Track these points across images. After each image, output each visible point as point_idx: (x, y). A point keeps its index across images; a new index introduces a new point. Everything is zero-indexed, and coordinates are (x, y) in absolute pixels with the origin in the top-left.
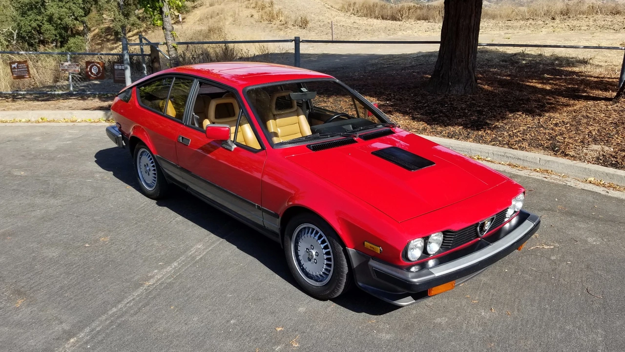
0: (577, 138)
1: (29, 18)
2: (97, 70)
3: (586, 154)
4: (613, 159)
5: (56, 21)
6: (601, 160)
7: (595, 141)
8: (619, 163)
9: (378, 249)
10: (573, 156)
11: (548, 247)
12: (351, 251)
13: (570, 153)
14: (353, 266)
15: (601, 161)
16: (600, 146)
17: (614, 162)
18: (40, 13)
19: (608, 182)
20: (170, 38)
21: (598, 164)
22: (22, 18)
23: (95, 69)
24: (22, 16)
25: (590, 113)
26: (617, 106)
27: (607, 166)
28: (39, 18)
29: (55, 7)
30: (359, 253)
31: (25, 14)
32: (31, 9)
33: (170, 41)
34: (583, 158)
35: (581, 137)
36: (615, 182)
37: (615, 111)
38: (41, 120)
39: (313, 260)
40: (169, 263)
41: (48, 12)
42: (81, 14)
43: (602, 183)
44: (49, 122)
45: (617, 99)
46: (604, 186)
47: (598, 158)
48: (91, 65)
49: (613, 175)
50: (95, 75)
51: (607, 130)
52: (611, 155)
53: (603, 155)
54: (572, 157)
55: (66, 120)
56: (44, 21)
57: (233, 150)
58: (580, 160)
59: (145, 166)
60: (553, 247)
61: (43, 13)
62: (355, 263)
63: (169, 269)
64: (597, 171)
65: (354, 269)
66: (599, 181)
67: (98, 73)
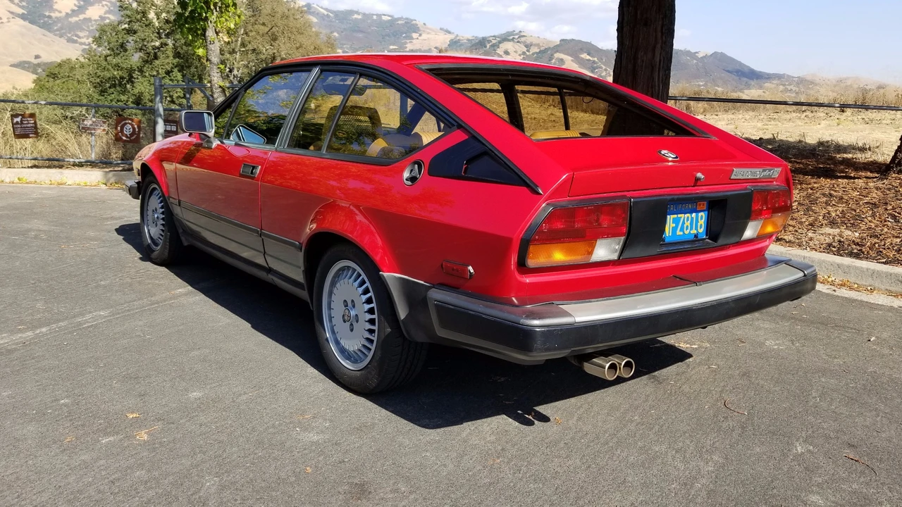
0: (803, 220)
1: (110, 98)
2: (131, 130)
3: (811, 239)
4: (854, 246)
5: (145, 103)
6: (834, 247)
7: (833, 223)
8: (863, 253)
10: (790, 242)
11: (688, 346)
13: (786, 237)
15: (834, 249)
16: (838, 230)
17: (855, 251)
18: (124, 92)
19: (841, 279)
20: (215, 74)
21: (828, 253)
22: (101, 98)
23: (128, 128)
24: (101, 95)
25: (835, 191)
26: (884, 184)
27: (841, 256)
28: (123, 98)
29: (145, 84)
31: (104, 92)
32: (114, 86)
33: (215, 79)
34: (804, 243)
35: (810, 219)
36: (852, 280)
37: (877, 188)
38: (18, 181)
40: (34, 328)
41: (136, 91)
42: (179, 94)
43: (830, 280)
44: (27, 183)
45: (885, 175)
46: (832, 284)
47: (830, 245)
48: (123, 122)
49: (849, 267)
50: (126, 136)
51: (858, 211)
52: (853, 241)
53: (840, 241)
54: (786, 242)
55: (53, 182)
56: (129, 103)
58: (800, 246)
60: (696, 346)
61: (129, 92)
63: (30, 334)
64: (824, 261)
66: (826, 277)
67: (132, 135)
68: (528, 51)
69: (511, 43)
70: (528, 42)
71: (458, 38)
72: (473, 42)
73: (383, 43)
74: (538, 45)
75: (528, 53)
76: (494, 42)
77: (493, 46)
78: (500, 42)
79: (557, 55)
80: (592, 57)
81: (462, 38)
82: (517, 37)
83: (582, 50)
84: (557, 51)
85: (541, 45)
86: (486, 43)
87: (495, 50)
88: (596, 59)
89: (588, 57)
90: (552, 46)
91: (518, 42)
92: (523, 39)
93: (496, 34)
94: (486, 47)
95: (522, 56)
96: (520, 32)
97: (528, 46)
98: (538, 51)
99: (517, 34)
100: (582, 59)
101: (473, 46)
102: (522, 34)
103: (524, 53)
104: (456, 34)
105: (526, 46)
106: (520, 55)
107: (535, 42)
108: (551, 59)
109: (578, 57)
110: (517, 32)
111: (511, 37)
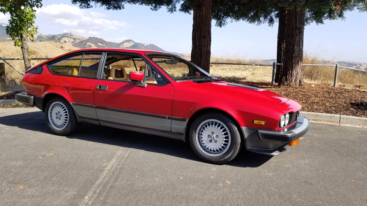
9: (263, 123)
11: (301, 138)
12: (244, 128)
14: (245, 137)
20: (26, 54)
30: (249, 129)
33: (26, 56)
39: (213, 141)
57: (146, 86)
59: (56, 114)
62: (246, 135)
65: (246, 139)
68: (75, 41)
69: (67, 38)
70: (75, 38)
71: (41, 35)
72: (49, 37)
73: (3, 37)
74: (79, 39)
75: (75, 42)
76: (59, 37)
77: (59, 39)
78: (62, 37)
79: (88, 43)
80: (103, 45)
81: (43, 35)
82: (69, 35)
83: (98, 42)
84: (88, 42)
85: (80, 39)
86: (55, 37)
87: (60, 41)
88: (105, 46)
89: (101, 45)
90: (85, 40)
91: (70, 37)
92: (72, 36)
93: (60, 34)
94: (55, 39)
95: (72, 44)
96: (71, 33)
97: (75, 39)
98: (79, 41)
99: (69, 34)
100: (99, 45)
101: (49, 38)
102: (72, 34)
103: (73, 42)
104: (40, 33)
105: (74, 39)
106: (71, 43)
107: (78, 37)
108: (85, 45)
109: (97, 45)
110: (69, 33)
111: (67, 35)
